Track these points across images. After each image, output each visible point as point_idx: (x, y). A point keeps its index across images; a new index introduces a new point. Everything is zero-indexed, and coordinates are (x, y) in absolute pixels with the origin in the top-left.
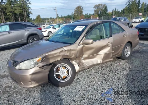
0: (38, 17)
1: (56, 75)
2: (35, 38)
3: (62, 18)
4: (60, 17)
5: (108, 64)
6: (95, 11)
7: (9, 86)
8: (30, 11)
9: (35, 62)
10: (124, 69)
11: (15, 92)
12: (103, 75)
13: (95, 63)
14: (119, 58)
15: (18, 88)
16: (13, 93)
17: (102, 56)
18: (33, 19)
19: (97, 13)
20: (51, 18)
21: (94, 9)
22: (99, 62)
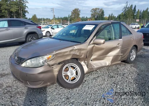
0: (34, 17)
1: (65, 76)
2: (34, 37)
3: (58, 19)
4: (56, 19)
5: (114, 67)
6: (92, 15)
7: (11, 85)
8: (26, 10)
9: (44, 59)
10: (132, 73)
11: (18, 93)
12: (111, 78)
13: (104, 65)
14: (124, 61)
15: (21, 88)
16: (16, 94)
17: (111, 58)
18: (28, 19)
19: (94, 16)
20: (47, 19)
21: (91, 13)
22: (108, 64)
